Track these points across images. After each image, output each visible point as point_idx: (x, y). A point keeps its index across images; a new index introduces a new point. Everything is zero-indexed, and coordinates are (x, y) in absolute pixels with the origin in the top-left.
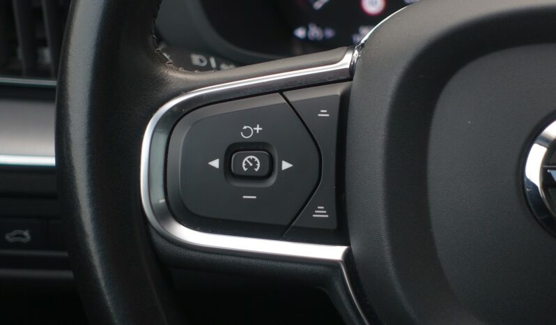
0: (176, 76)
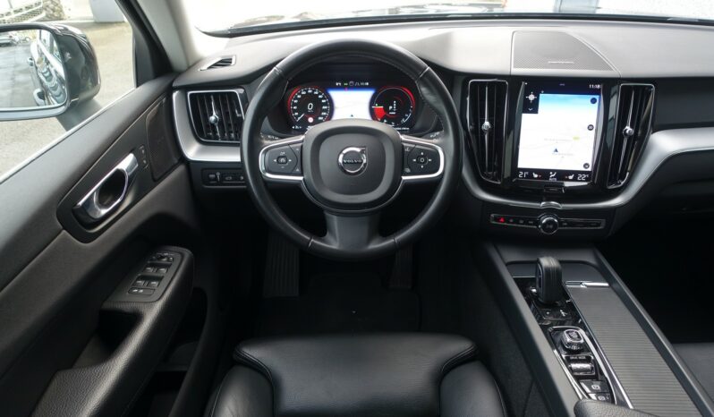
0: (266, 142)
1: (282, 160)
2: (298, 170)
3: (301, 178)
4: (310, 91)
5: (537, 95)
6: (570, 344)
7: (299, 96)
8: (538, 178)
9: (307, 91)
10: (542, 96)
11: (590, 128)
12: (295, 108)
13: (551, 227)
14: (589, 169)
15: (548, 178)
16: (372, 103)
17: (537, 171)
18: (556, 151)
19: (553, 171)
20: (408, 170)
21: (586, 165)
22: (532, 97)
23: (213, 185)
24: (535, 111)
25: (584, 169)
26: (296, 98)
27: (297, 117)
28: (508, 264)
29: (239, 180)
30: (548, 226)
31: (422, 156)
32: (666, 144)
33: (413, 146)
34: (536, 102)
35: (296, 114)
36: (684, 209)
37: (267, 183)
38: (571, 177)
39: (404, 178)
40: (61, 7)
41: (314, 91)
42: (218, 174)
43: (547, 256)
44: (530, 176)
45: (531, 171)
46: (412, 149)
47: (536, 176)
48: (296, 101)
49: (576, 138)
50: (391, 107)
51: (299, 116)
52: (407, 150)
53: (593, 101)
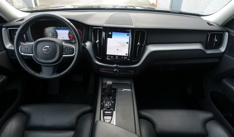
0: (22, 44)
1: (26, 49)
2: (31, 52)
3: (32, 55)
4: (50, 30)
5: (112, 33)
6: (107, 106)
7: (47, 31)
8: (113, 58)
11: (127, 43)
13: (116, 72)
14: (127, 55)
15: (116, 58)
18: (118, 49)
19: (117, 56)
20: (64, 53)
21: (126, 54)
22: (110, 33)
24: (111, 37)
25: (126, 55)
30: (115, 72)
31: (70, 51)
32: (151, 48)
33: (66, 46)
34: (111, 35)
36: (161, 69)
37: (22, 56)
38: (122, 58)
39: (64, 56)
40: (13, 2)
43: (109, 81)
44: (110, 57)
45: (111, 55)
46: (66, 47)
47: (112, 57)
49: (123, 46)
52: (64, 47)
53: (128, 35)
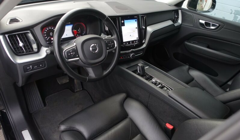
2: (77, 56)
3: (79, 58)
4: (50, 28)
5: (124, 21)
7: (46, 31)
8: (128, 44)
9: (49, 28)
10: (125, 21)
11: (136, 28)
12: (45, 35)
13: (133, 56)
15: (130, 43)
16: (72, 29)
17: (127, 42)
18: (130, 35)
19: (131, 41)
20: (108, 48)
22: (123, 22)
23: (30, 71)
24: (124, 25)
25: (137, 39)
26: (45, 32)
27: (47, 38)
28: (127, 68)
29: (40, 66)
31: (111, 43)
34: (124, 22)
35: (46, 37)
38: (135, 42)
41: (51, 28)
42: (31, 66)
44: (126, 44)
46: (108, 42)
48: (45, 33)
49: (134, 31)
50: (79, 30)
51: (48, 38)
